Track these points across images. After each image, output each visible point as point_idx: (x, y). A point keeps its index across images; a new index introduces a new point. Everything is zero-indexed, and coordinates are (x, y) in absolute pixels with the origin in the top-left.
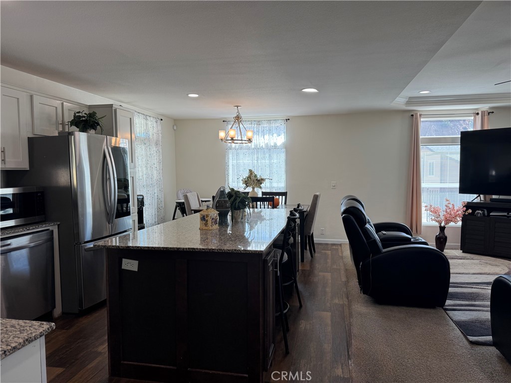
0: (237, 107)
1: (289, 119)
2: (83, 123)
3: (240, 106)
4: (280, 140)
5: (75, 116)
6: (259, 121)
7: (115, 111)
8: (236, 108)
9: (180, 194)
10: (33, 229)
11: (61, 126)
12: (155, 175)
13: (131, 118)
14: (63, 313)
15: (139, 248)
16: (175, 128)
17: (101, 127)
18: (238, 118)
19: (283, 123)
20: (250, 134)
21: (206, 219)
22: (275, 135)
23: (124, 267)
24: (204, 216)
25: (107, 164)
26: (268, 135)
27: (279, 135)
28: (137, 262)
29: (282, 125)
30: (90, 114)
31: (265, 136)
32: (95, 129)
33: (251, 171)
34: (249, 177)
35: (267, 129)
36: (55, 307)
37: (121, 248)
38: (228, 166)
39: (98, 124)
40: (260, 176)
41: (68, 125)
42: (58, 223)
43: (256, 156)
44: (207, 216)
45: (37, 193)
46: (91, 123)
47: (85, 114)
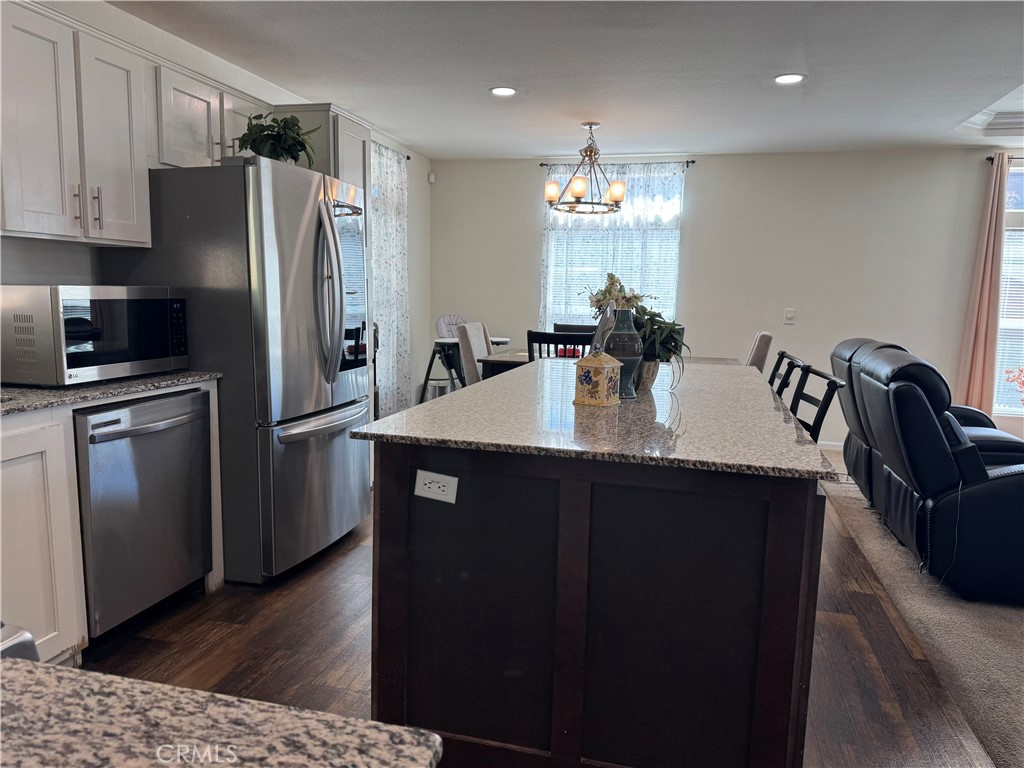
0: (591, 125)
1: (693, 162)
2: (271, 141)
3: (596, 124)
4: (669, 207)
5: (250, 126)
6: (623, 166)
7: (336, 119)
8: (587, 127)
9: (443, 325)
10: (168, 386)
11: (217, 148)
12: (394, 282)
13: (364, 142)
14: (226, 581)
15: (474, 447)
16: (432, 179)
17: (308, 155)
18: (591, 152)
19: (679, 171)
20: (617, 190)
21: (594, 379)
22: (659, 198)
23: (421, 490)
24: (589, 372)
25: (325, 237)
26: (641, 197)
27: (669, 199)
28: (454, 481)
29: (674, 176)
30: (285, 121)
31: (635, 199)
32: (296, 158)
33: (611, 277)
34: (608, 291)
35: (641, 184)
36: (211, 570)
37: (424, 444)
38: (547, 267)
39: (304, 148)
40: (631, 289)
41: (233, 147)
42: (219, 375)
43: (611, 247)
44: (598, 372)
45: (173, 301)
46: (290, 142)
47: (274, 120)
